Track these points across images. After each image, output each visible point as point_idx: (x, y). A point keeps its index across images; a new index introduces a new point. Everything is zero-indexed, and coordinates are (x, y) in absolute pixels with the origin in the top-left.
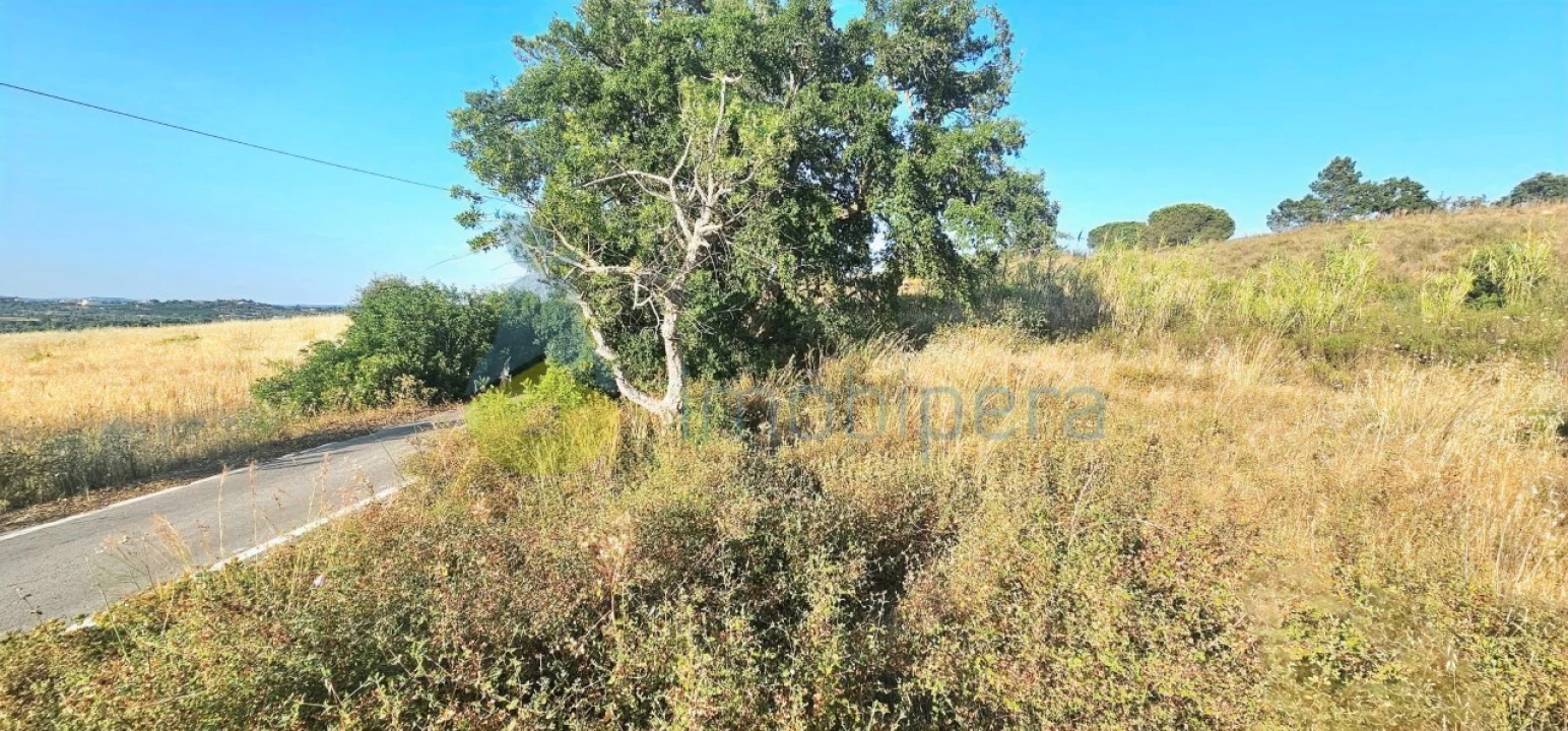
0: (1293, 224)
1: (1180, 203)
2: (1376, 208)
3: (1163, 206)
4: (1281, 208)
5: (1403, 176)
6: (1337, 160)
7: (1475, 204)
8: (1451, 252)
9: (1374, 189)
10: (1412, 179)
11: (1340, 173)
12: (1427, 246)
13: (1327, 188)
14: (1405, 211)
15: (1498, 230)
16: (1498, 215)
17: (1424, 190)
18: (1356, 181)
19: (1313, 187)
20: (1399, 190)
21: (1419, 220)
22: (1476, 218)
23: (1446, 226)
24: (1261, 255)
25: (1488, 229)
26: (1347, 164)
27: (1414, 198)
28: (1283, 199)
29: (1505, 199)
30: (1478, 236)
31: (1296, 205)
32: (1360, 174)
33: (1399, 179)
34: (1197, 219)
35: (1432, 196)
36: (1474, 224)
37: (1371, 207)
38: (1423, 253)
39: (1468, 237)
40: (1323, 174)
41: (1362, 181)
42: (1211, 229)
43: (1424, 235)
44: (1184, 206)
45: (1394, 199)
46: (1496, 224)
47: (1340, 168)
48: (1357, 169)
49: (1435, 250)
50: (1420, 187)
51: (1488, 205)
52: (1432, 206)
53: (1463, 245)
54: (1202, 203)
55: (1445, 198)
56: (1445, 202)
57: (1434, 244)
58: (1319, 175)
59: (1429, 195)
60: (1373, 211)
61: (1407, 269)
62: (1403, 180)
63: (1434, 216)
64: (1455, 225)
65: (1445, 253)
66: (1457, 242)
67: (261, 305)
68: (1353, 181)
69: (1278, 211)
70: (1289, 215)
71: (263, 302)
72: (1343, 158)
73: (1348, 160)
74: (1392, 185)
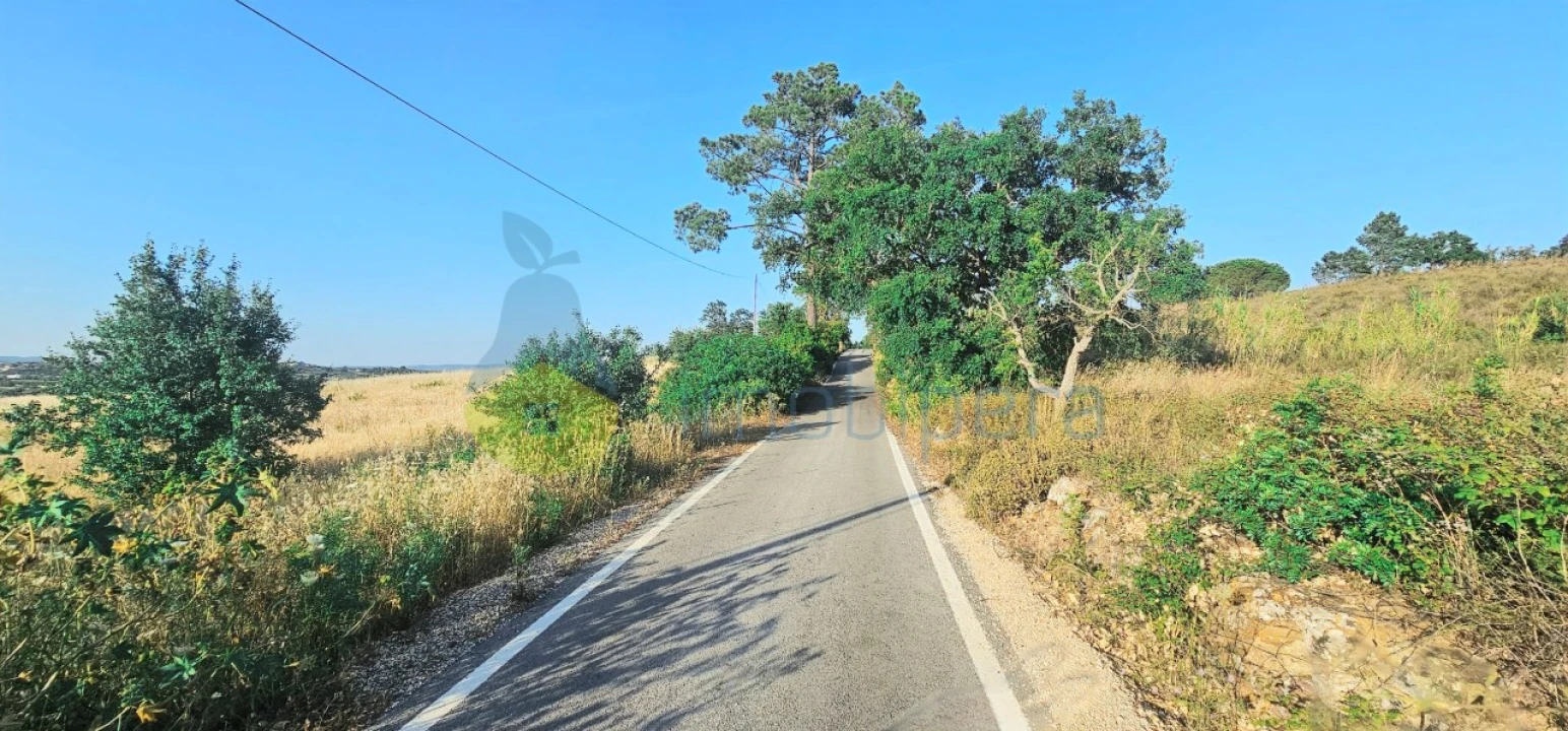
0: (1339, 275)
1: (1234, 258)
2: (1427, 260)
3: (1219, 262)
4: (1325, 260)
5: (1452, 230)
6: (1382, 215)
7: (1525, 254)
8: (1512, 300)
9: (1423, 242)
10: (1460, 232)
11: (1386, 227)
12: (1487, 294)
13: (1375, 241)
14: (1459, 263)
15: (1553, 280)
16: (1549, 265)
17: (1472, 242)
18: (1402, 235)
19: (1360, 241)
20: (1448, 242)
21: (1473, 270)
22: (1527, 270)
23: (1502, 276)
24: (1329, 305)
25: (1543, 279)
26: (1393, 218)
27: (1466, 252)
28: (1327, 251)
29: (1554, 248)
30: (1534, 285)
31: (1340, 256)
32: (1405, 228)
33: (1447, 232)
34: (1254, 273)
35: (1481, 248)
36: (1526, 274)
37: (1423, 258)
38: (1484, 300)
39: (1525, 286)
40: (1369, 228)
41: (1408, 234)
42: (1268, 282)
43: (1483, 285)
44: (1240, 262)
45: (1444, 251)
46: (1549, 274)
47: (1385, 223)
48: (1402, 223)
49: (1496, 298)
50: (1469, 240)
51: (1537, 254)
52: (1484, 257)
53: (1522, 294)
54: (1257, 258)
55: (1492, 248)
56: (1494, 252)
57: (1495, 293)
58: (1365, 229)
59: (1477, 246)
60: (1424, 262)
61: (1473, 315)
62: (1451, 234)
63: (1488, 267)
64: (1511, 275)
65: (1505, 300)
66: (1516, 290)
67: (310, 366)
68: (1400, 234)
69: (1322, 263)
70: (1334, 267)
71: (312, 363)
72: (1387, 213)
73: (1392, 216)
74: (1441, 239)
